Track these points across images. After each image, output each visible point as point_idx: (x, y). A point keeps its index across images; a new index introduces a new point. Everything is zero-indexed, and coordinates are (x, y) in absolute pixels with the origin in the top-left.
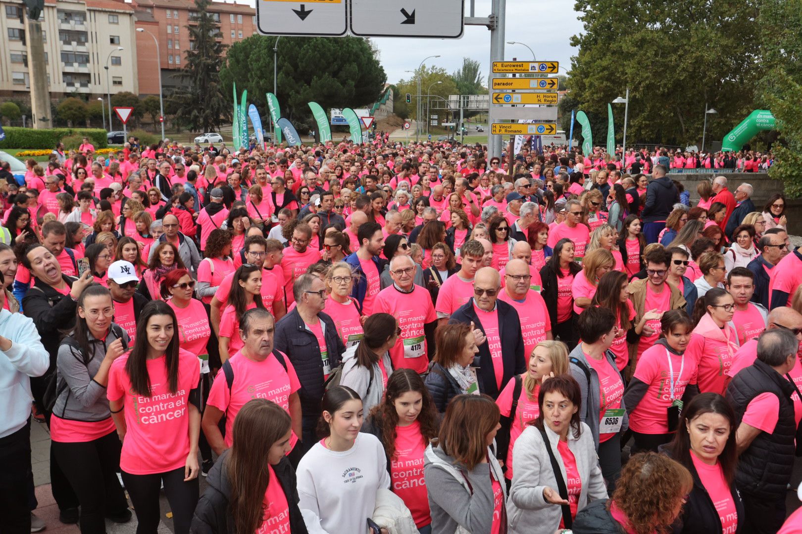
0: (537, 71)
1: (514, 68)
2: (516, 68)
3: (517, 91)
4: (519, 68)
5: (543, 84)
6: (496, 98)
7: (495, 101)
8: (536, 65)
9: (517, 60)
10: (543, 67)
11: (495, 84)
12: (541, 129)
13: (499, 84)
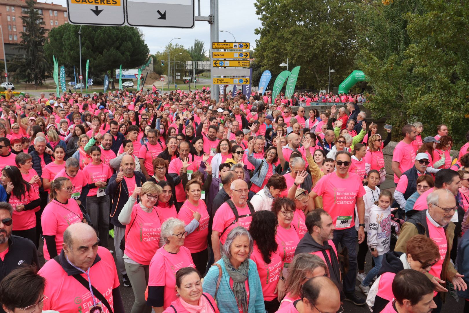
0: (237, 48)
1: (223, 46)
2: (226, 46)
3: (226, 59)
4: (227, 46)
5: (241, 55)
6: (215, 63)
7: (214, 65)
8: (237, 44)
9: (226, 42)
10: (241, 46)
11: (214, 55)
12: (241, 81)
13: (216, 55)
